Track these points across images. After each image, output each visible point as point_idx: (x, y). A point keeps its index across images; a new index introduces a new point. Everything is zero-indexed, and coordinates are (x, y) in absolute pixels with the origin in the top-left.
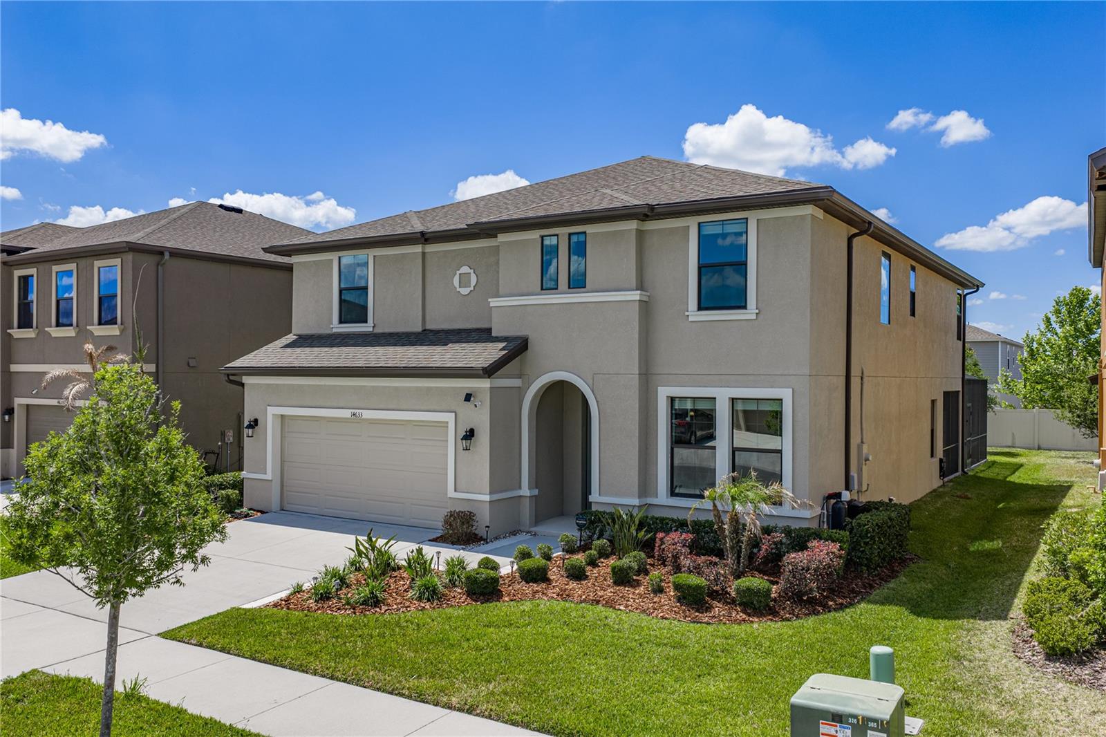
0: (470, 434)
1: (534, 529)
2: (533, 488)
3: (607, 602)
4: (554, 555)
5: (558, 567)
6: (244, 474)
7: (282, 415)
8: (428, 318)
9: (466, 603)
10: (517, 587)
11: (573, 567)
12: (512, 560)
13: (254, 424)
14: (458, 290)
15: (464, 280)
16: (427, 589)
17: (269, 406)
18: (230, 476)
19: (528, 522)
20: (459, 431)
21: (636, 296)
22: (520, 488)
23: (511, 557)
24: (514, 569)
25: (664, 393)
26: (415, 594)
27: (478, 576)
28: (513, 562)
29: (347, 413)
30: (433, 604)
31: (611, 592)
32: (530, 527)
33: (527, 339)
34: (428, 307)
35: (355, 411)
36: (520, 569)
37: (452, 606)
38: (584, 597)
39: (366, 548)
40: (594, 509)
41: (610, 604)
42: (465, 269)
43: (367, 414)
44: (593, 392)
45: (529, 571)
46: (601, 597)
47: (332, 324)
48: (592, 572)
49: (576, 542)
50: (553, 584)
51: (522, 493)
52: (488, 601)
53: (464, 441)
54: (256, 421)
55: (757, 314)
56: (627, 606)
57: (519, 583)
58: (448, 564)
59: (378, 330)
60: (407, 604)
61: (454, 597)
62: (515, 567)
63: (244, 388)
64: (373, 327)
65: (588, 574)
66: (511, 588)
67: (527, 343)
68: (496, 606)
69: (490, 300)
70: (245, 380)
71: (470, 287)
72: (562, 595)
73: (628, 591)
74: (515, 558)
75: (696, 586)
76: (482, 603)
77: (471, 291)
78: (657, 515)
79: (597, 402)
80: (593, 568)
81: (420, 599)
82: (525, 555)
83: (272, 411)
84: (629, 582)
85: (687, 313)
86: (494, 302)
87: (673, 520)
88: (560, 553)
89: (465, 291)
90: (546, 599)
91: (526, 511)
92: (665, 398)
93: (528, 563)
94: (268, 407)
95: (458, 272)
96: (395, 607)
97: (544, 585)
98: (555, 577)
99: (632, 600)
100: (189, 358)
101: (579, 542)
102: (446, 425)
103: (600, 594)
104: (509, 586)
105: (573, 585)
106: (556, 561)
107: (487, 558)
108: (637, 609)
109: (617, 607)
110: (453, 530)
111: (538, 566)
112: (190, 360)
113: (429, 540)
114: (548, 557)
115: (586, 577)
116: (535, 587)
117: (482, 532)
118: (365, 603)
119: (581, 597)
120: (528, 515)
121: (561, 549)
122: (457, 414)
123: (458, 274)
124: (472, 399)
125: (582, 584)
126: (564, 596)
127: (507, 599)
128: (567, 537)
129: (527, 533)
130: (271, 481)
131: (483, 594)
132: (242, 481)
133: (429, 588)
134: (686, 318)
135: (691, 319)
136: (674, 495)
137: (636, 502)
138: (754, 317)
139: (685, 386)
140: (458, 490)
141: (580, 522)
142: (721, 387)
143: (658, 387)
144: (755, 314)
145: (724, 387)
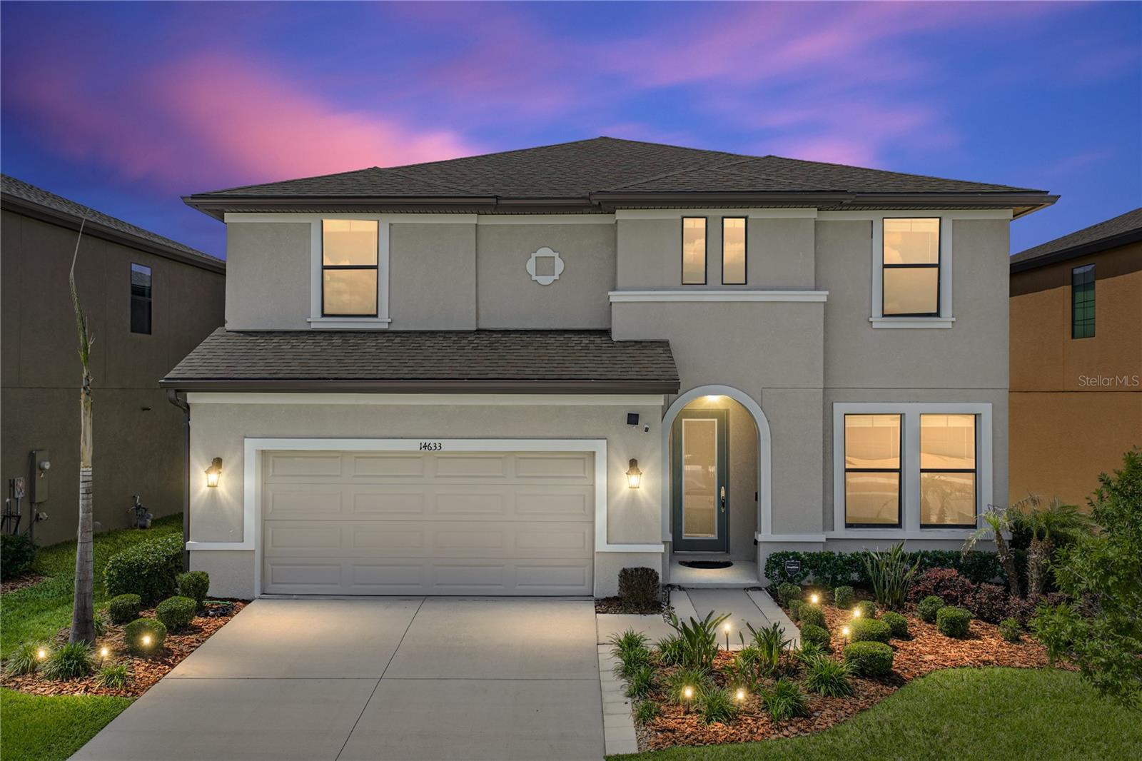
8: (485, 313)
14: (534, 278)
15: (545, 266)
17: (248, 438)
20: (611, 464)
21: (820, 297)
29: (414, 445)
33: (668, 345)
34: (483, 299)
35: (428, 441)
42: (543, 251)
43: (454, 445)
44: (762, 410)
47: (310, 317)
54: (218, 462)
59: (397, 328)
64: (389, 323)
69: (610, 293)
70: (192, 398)
71: (554, 275)
86: (615, 297)
89: (545, 280)
92: (843, 415)
94: (246, 440)
95: (534, 255)
122: (610, 441)
123: (533, 259)
124: (640, 421)
130: (254, 551)
134: (868, 324)
135: (875, 326)
136: (848, 526)
137: (822, 538)
138: (950, 325)
139: (866, 402)
140: (610, 542)
141: (791, 568)
142: (910, 402)
143: (834, 403)
144: (951, 322)
145: (913, 402)
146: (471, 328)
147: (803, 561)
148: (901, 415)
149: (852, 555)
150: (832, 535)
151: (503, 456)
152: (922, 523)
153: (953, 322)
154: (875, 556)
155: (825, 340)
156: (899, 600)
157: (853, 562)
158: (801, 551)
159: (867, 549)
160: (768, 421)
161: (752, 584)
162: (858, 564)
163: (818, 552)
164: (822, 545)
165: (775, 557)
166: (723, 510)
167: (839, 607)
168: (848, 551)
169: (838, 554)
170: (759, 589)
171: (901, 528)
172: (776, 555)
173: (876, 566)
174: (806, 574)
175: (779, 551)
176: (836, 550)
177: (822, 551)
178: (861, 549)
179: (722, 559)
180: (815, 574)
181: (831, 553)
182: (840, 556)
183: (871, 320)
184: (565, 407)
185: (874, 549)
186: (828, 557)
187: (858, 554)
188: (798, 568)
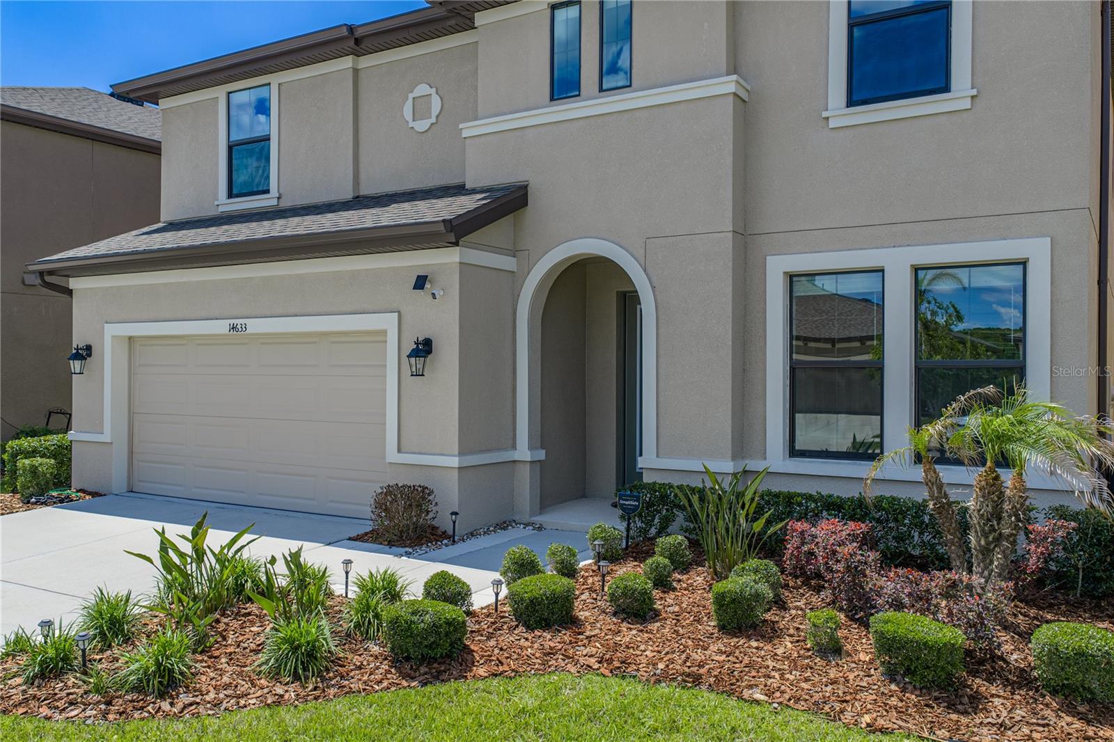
0: (424, 349)
1: (538, 519)
2: (537, 448)
3: (718, 680)
4: (582, 564)
5: (591, 590)
6: (72, 435)
7: (130, 338)
8: (363, 176)
9: (385, 684)
10: (506, 638)
11: (628, 593)
12: (497, 576)
13: (85, 353)
14: (411, 124)
15: (422, 108)
16: (295, 649)
17: (107, 323)
18: (54, 439)
19: (528, 509)
20: (404, 345)
21: (728, 85)
22: (514, 447)
23: (496, 571)
24: (501, 596)
25: (777, 268)
26: (266, 662)
27: (415, 618)
28: (497, 583)
29: (221, 327)
30: (305, 688)
31: (721, 652)
32: (531, 516)
33: (526, 187)
34: (364, 159)
35: (235, 321)
36: (512, 596)
37: (351, 692)
38: (661, 666)
39: (182, 555)
40: (647, 479)
41: (728, 686)
42: (422, 89)
43: (255, 326)
44: (645, 271)
45: (534, 602)
46: (700, 666)
47: (217, 201)
48: (666, 603)
49: (621, 539)
50: (588, 633)
51: (517, 456)
52: (438, 677)
53: (413, 360)
54: (89, 348)
55: (973, 97)
56: (769, 693)
57: (511, 629)
58: (362, 586)
59: (285, 203)
60: (244, 686)
61: (360, 668)
62: (504, 592)
63: (72, 297)
64: (279, 198)
65: (658, 606)
66: (492, 643)
67: (526, 195)
68: (457, 691)
69: (461, 126)
70: (74, 283)
71: (431, 118)
72: (610, 661)
73: (757, 648)
74: (504, 574)
75: (945, 645)
76: (424, 684)
77: (432, 124)
78: (775, 489)
79: (653, 288)
80: (664, 592)
81: (275, 675)
82: (525, 567)
83: (111, 330)
84: (754, 626)
85: (825, 114)
86: (469, 129)
87: (809, 497)
88: (591, 561)
89: (422, 125)
90: (573, 670)
91: (525, 487)
92: (782, 274)
93: (531, 586)
94: (106, 325)
95: (411, 96)
96: (212, 695)
97: (566, 636)
98: (587, 614)
99: (777, 675)
100: (24, 273)
101: (624, 541)
102: (382, 338)
103: (698, 656)
104: (489, 638)
105: (629, 633)
106: (585, 578)
107: (443, 575)
108: (798, 700)
109: (746, 693)
110: (391, 519)
111: (553, 593)
112: (26, 276)
113: (350, 539)
114: (568, 570)
115: (656, 615)
116: (548, 639)
117: (445, 523)
118: (139, 688)
119: (655, 665)
120: (528, 497)
121: (592, 554)
122: (403, 314)
123: (410, 101)
124: (428, 286)
125: (651, 632)
126: (616, 664)
127: (482, 671)
128: (604, 530)
129: (526, 525)
130: (111, 443)
131: (425, 660)
132: (69, 448)
133: (299, 646)
134: (822, 123)
135: (833, 123)
136: (797, 453)
139: (820, 252)
140: (403, 450)
141: (627, 503)
142: (894, 247)
143: (767, 257)
144: (970, 98)
145: (900, 246)
146: (348, 195)
148: (882, 271)
188: (637, 504)
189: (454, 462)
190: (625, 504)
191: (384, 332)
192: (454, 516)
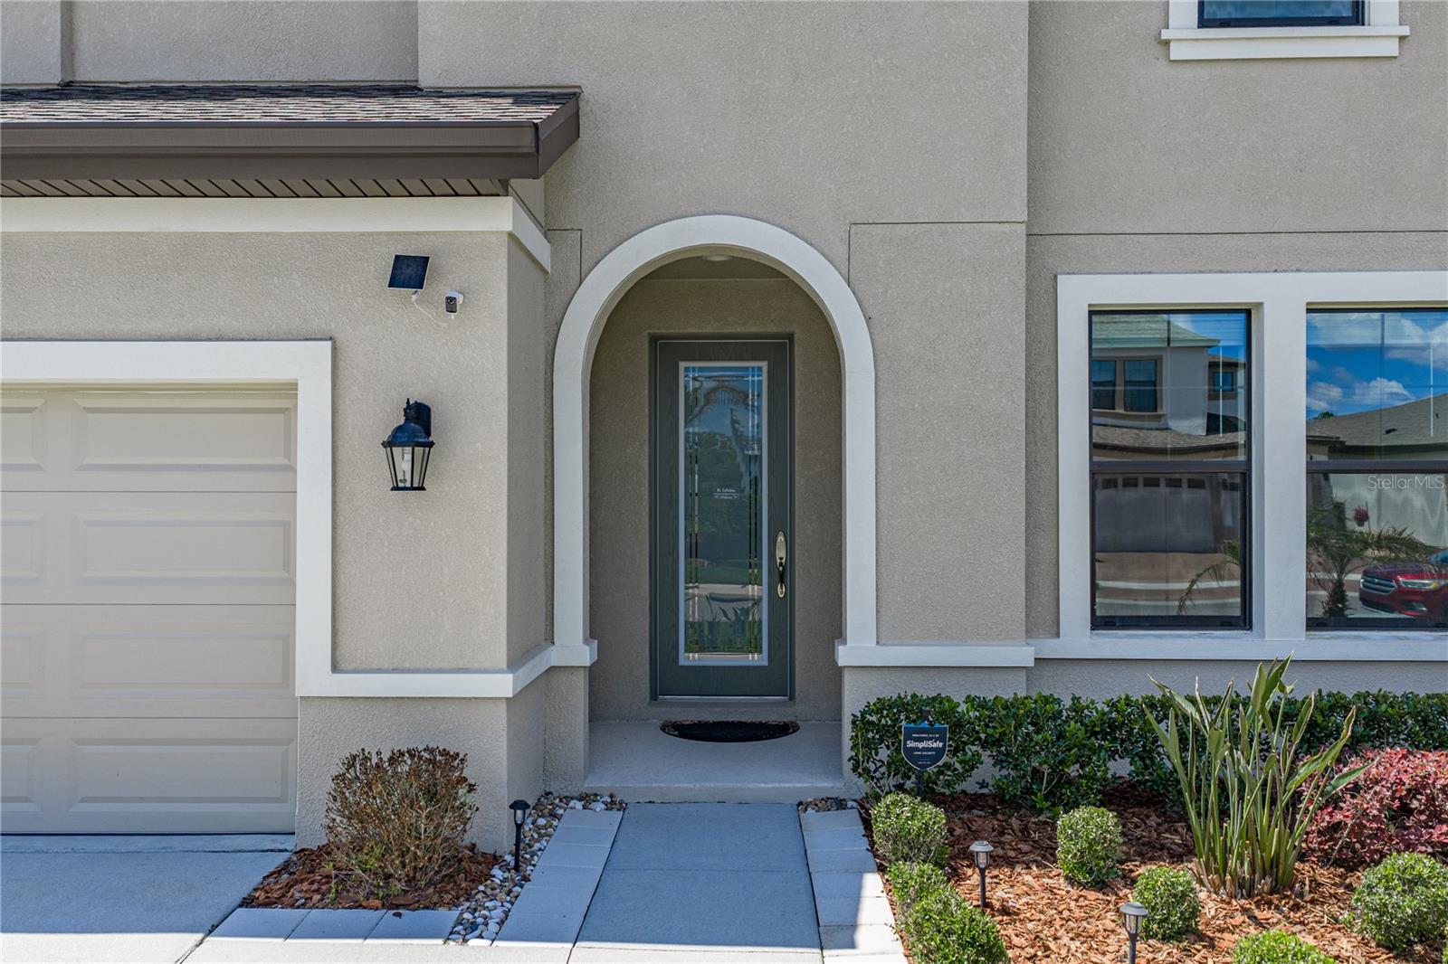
19: (582, 766)
22: (548, 638)
32: (584, 779)
33: (576, 100)
44: (851, 286)
51: (555, 656)
55: (1402, 40)
67: (579, 116)
85: (1163, 34)
102: (282, 402)
113: (251, 903)
124: (430, 280)
134: (1159, 50)
135: (1177, 52)
136: (1101, 622)
137: (1023, 655)
138: (1392, 48)
139: (1150, 273)
140: (343, 666)
141: (921, 745)
142: (1276, 271)
143: (1059, 277)
144: (1397, 41)
145: (1285, 271)
146: (53, 77)
147: (958, 725)
148: (1248, 312)
149: (1113, 705)
150: (1053, 648)
151: (36, 403)
152: (1310, 616)
153: (1402, 38)
154: (1190, 709)
155: (1034, 98)
156: (1275, 862)
157: (1114, 726)
158: (958, 693)
159: (1162, 687)
160: (868, 319)
161: (823, 789)
162: (1130, 732)
163: (1008, 695)
164: (1023, 674)
165: (879, 711)
166: (781, 591)
167: (1071, 880)
168: (1099, 693)
169: (1068, 703)
170: (840, 804)
171: (1251, 628)
172: (882, 706)
173: (1193, 740)
174: (971, 765)
175: (890, 693)
176: (1064, 691)
177: (1021, 694)
178: (1142, 687)
179: (773, 717)
180: (998, 763)
181: (1047, 700)
182: (1077, 708)
183: (1165, 35)
184: (202, 240)
185: (1187, 691)
186: (1040, 713)
187: (1128, 701)
188: (941, 745)
189: (503, 685)
190: (917, 749)
191: (290, 389)
192: (519, 813)
